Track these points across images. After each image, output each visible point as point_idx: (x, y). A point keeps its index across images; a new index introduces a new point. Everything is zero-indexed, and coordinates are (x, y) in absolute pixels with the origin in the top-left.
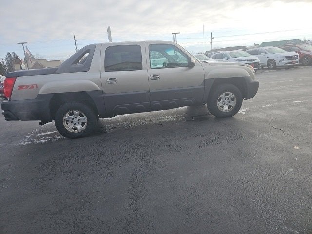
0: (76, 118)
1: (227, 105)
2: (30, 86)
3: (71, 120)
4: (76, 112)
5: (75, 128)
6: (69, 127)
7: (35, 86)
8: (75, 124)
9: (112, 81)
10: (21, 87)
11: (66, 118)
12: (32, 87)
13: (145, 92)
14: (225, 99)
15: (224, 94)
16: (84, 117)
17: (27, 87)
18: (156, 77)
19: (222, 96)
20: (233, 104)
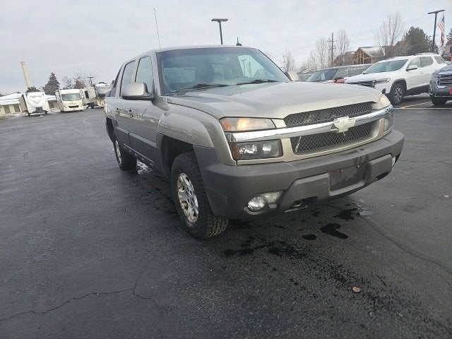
1: (192, 204)
15: (183, 175)
19: (181, 178)
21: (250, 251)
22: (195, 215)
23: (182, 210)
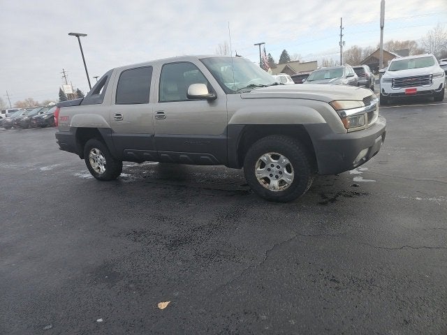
0: (99, 157)
1: (277, 177)
2: (66, 118)
4: (97, 151)
6: (95, 166)
8: (99, 164)
9: (118, 117)
11: (91, 156)
13: (149, 135)
14: (272, 166)
15: (268, 155)
17: (64, 118)
18: (161, 114)
19: (264, 158)
20: (288, 177)
21: (333, 200)
22: (282, 183)
23: (261, 186)
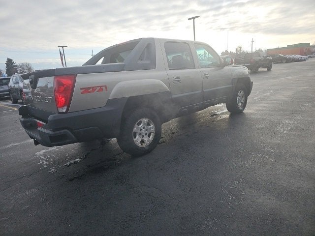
0: (144, 128)
2: (98, 88)
3: (139, 132)
4: (145, 120)
5: (142, 142)
7: (104, 88)
8: (143, 136)
9: (177, 80)
10: (86, 90)
11: (135, 130)
12: (101, 88)
15: (239, 92)
16: (152, 126)
17: (94, 89)
18: (206, 76)
